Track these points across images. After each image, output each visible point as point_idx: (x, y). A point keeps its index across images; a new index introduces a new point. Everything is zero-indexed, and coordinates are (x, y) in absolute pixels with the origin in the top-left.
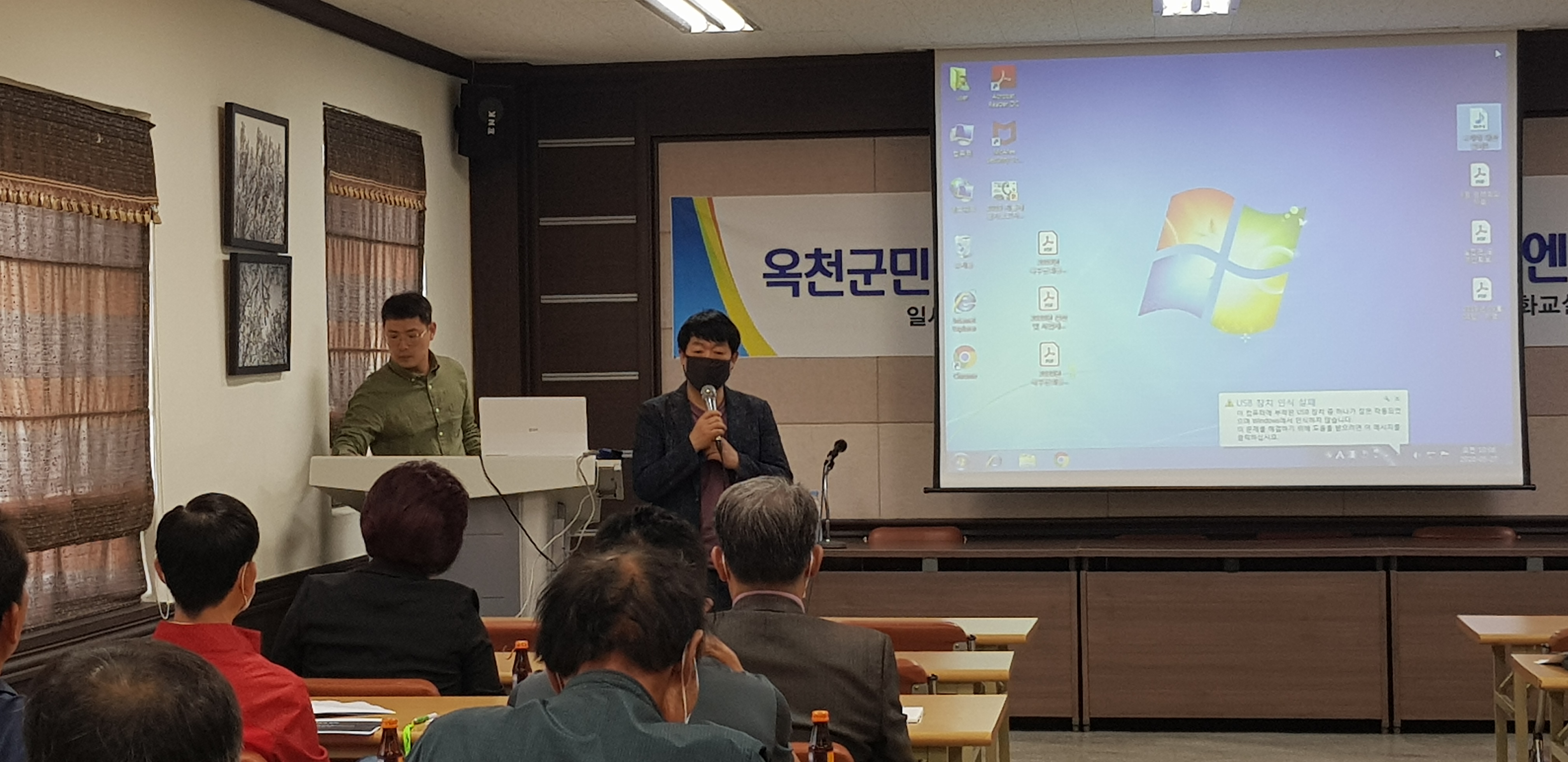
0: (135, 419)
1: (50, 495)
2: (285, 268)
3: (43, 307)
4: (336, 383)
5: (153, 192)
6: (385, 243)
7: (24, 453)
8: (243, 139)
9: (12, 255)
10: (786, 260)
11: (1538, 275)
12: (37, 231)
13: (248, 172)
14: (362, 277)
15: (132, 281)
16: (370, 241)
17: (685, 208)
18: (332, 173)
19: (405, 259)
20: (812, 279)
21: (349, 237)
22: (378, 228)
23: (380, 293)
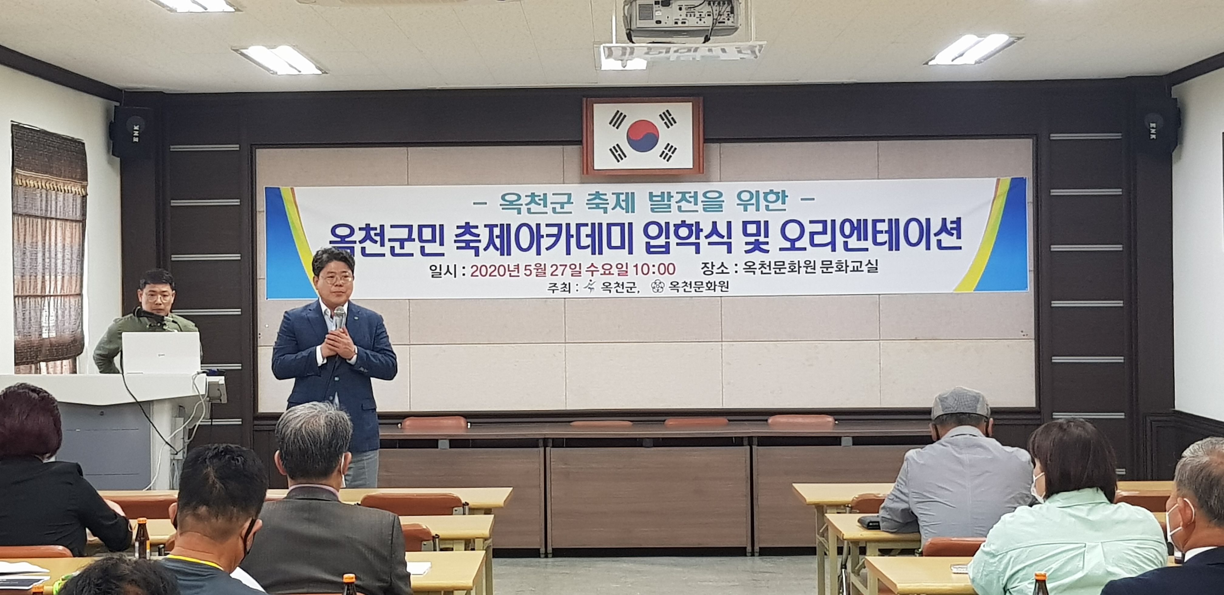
4: (20, 320)
6: (57, 219)
10: (345, 231)
11: (849, 247)
14: (40, 244)
16: (46, 218)
17: (274, 195)
18: (17, 170)
19: (72, 231)
20: (363, 245)
21: (30, 216)
22: (53, 209)
23: (53, 255)
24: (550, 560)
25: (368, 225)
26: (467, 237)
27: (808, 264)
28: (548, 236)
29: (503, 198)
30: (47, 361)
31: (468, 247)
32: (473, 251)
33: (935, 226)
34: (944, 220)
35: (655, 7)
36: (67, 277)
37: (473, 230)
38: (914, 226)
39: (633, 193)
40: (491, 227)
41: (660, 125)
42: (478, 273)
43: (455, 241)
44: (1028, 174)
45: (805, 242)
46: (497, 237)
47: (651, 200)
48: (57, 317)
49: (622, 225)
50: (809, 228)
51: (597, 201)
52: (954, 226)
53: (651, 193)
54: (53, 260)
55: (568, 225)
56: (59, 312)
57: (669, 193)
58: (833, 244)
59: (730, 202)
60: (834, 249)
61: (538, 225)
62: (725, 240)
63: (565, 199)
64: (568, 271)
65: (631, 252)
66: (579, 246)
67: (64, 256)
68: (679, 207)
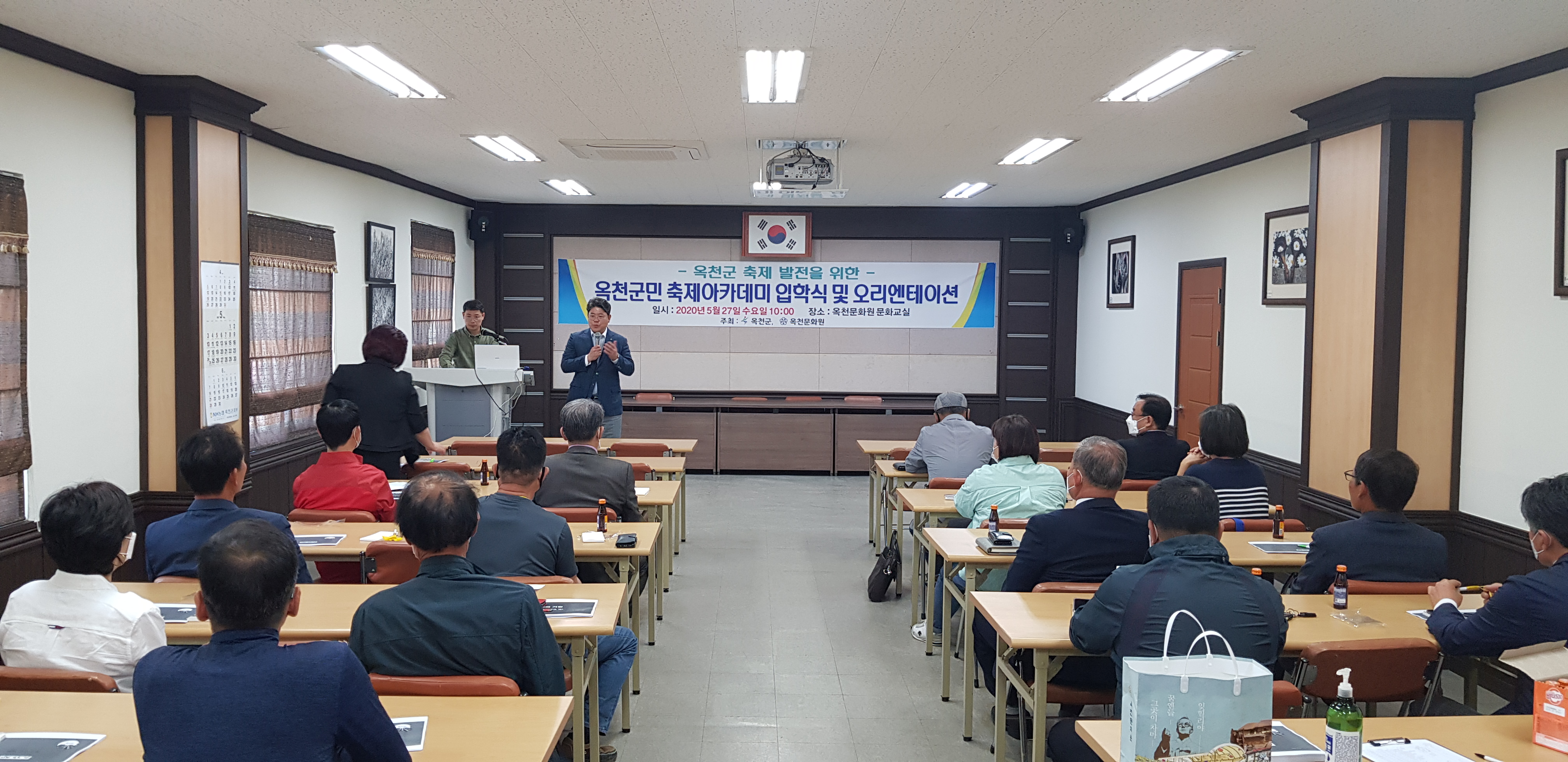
0: (326, 354)
1: (287, 388)
2: (393, 289)
3: (285, 310)
4: (415, 335)
5: (334, 260)
6: (437, 276)
7: (275, 371)
8: (375, 237)
9: (271, 289)
10: (605, 286)
11: (894, 301)
12: (283, 278)
13: (377, 250)
14: (427, 291)
15: (325, 297)
16: (431, 276)
17: (564, 263)
18: (415, 249)
19: (446, 283)
20: (614, 294)
21: (421, 275)
22: (435, 270)
23: (435, 297)
24: (719, 476)
25: (617, 282)
26: (675, 291)
27: (869, 310)
28: (721, 291)
29: (696, 268)
30: (431, 358)
31: (675, 296)
32: (678, 299)
33: (943, 290)
34: (948, 286)
35: (785, 167)
36: (443, 310)
37: (678, 287)
38: (931, 290)
39: (770, 268)
40: (688, 285)
41: (787, 228)
42: (680, 311)
43: (668, 293)
44: (997, 262)
45: (868, 297)
46: (692, 291)
47: (781, 271)
48: (437, 333)
49: (764, 286)
50: (871, 290)
51: (750, 271)
52: (954, 290)
53: (781, 268)
54: (435, 300)
55: (733, 285)
56: (439, 330)
57: (791, 268)
58: (884, 299)
59: (826, 273)
60: (885, 302)
61: (716, 285)
62: (823, 295)
63: (731, 270)
64: (732, 311)
65: (768, 301)
66: (739, 297)
67: (441, 298)
68: (797, 276)
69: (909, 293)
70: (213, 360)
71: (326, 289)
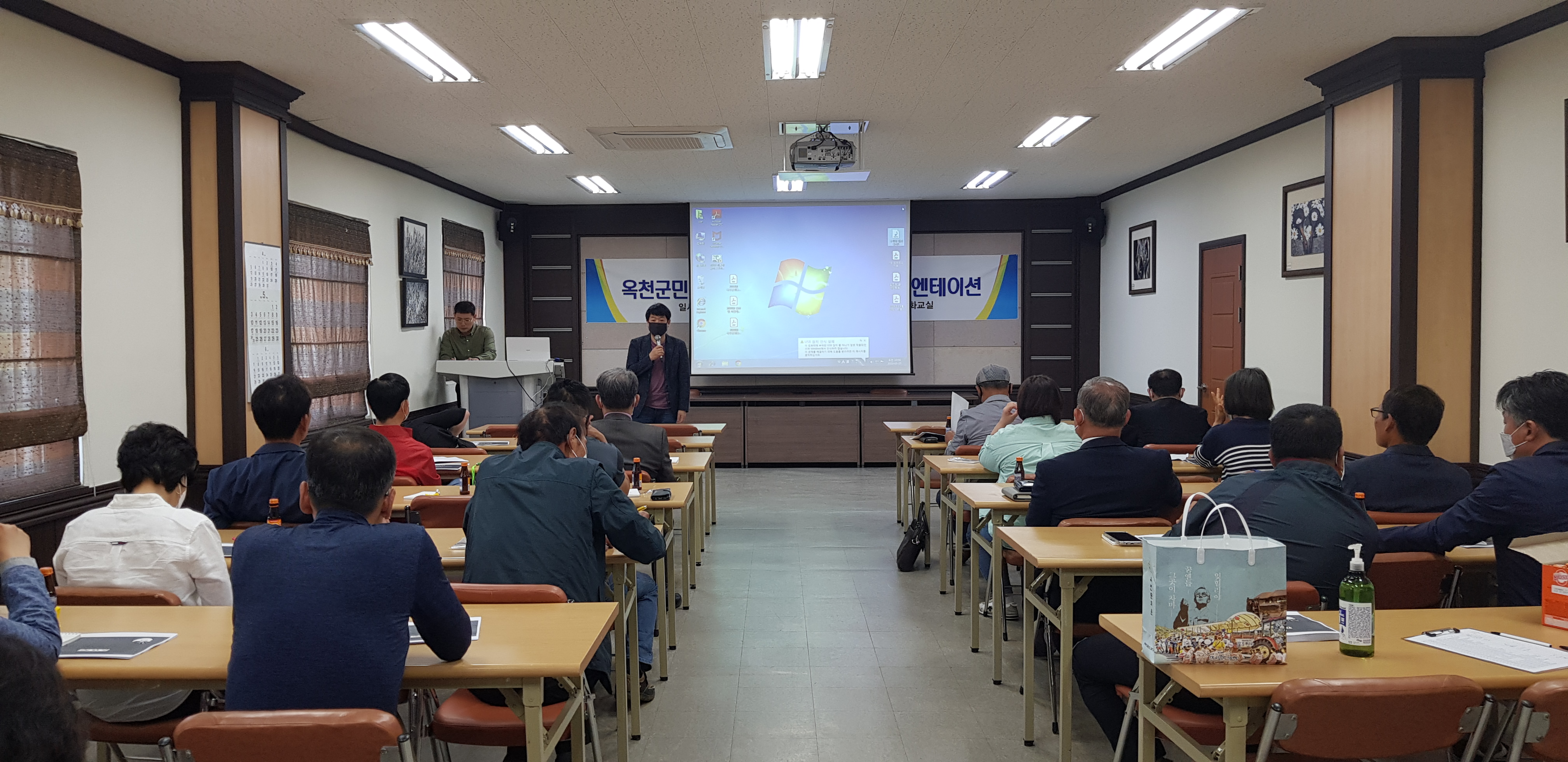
0: (363, 344)
1: (326, 375)
2: (426, 284)
3: (323, 298)
5: (369, 252)
6: (468, 275)
7: (315, 358)
8: (408, 232)
9: (310, 277)
10: (632, 284)
11: (917, 294)
12: (320, 267)
13: (410, 245)
14: (459, 288)
15: (361, 289)
16: (462, 274)
17: (591, 263)
18: (446, 246)
19: (476, 282)
20: (641, 292)
21: (453, 273)
22: (466, 269)
24: (747, 469)
25: (644, 281)
33: (966, 283)
34: (971, 279)
35: (808, 150)
38: (954, 283)
44: (1018, 253)
52: (977, 282)
67: (472, 296)
69: (932, 286)
70: (257, 338)
71: (362, 280)
